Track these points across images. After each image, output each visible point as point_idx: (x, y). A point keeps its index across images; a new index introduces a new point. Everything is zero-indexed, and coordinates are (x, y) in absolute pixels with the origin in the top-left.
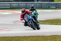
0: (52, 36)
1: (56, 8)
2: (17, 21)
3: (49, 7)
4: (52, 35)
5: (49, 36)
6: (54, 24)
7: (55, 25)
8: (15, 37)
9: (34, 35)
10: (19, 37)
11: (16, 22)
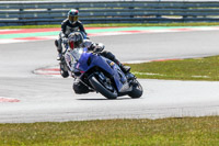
0: (170, 119)
1: (184, 20)
2: (42, 69)
3: (158, 16)
4: (168, 116)
5: (158, 121)
6: (176, 79)
7: (182, 79)
8: (35, 124)
9: (105, 118)
10: (50, 124)
11: (40, 71)
